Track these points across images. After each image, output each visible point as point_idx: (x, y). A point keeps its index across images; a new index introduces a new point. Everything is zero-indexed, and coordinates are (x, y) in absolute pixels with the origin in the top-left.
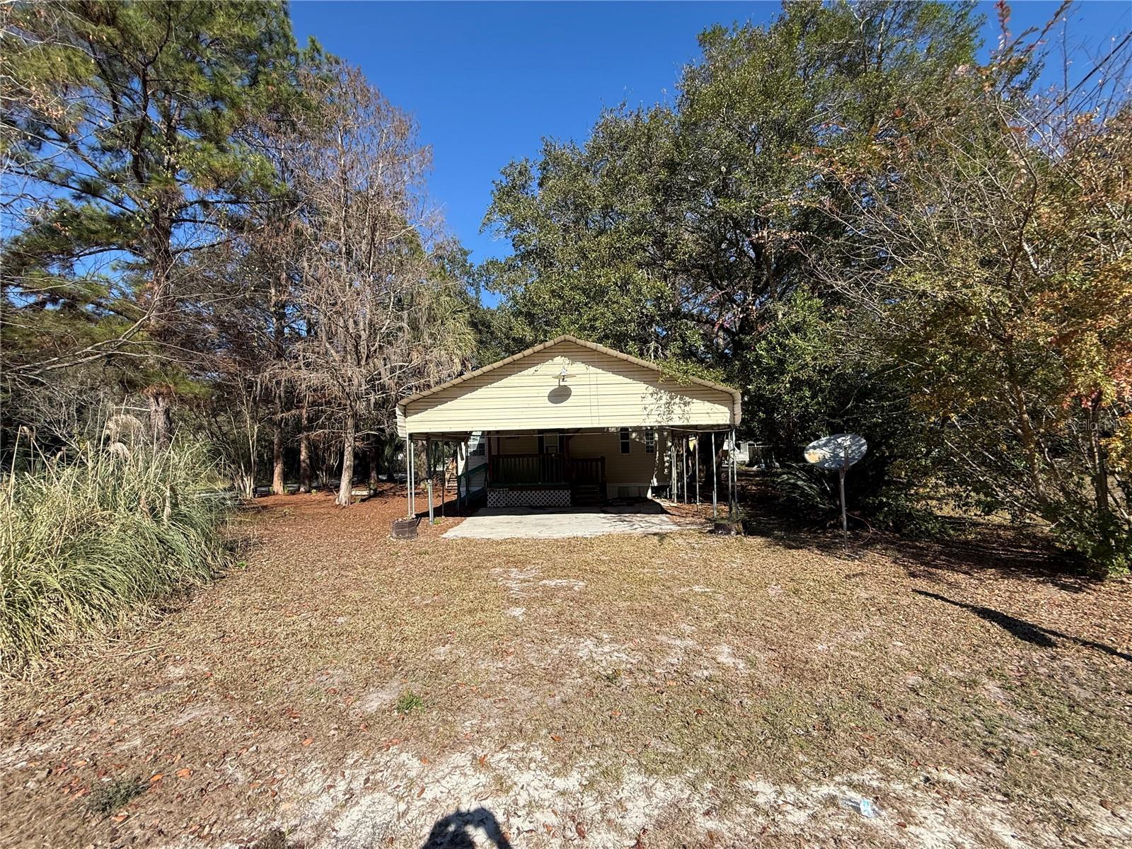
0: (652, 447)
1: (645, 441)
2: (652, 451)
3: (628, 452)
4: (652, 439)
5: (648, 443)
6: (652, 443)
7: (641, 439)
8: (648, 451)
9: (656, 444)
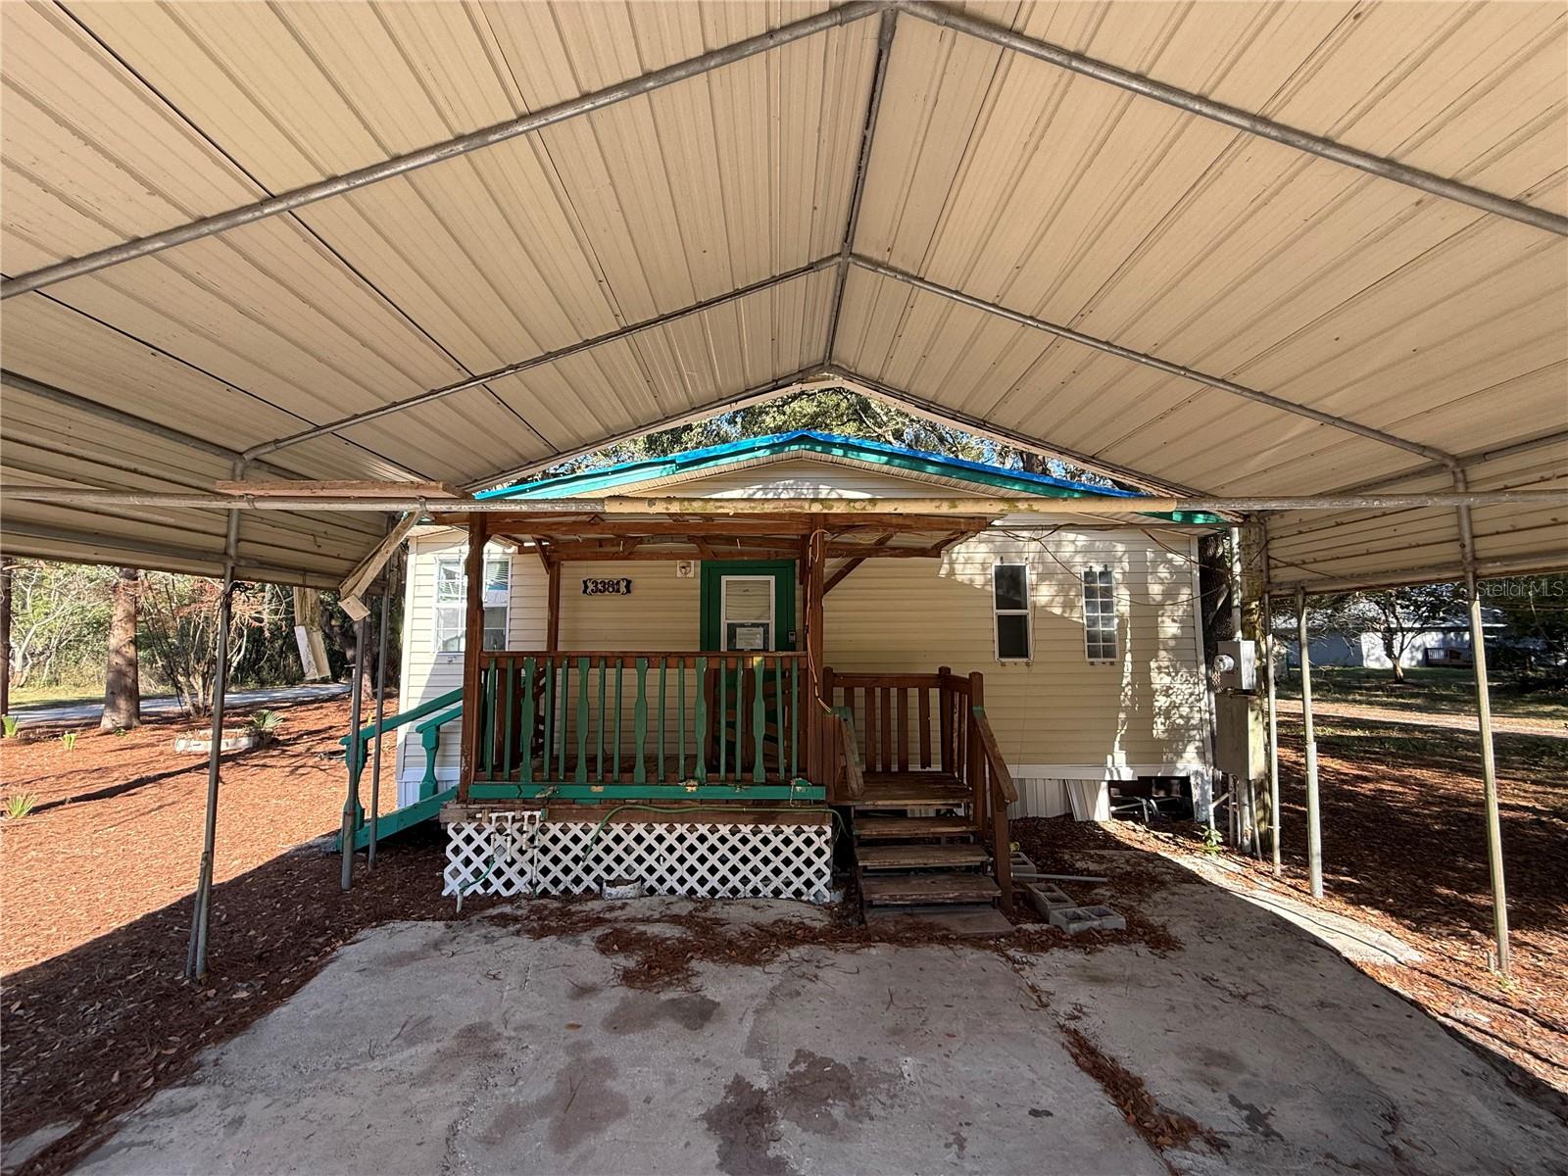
0: (1108, 638)
1: (1080, 614)
2: (1109, 653)
3: (1026, 655)
4: (1107, 607)
5: (1092, 622)
6: (1108, 621)
7: (1068, 605)
8: (1093, 653)
9: (1122, 627)
